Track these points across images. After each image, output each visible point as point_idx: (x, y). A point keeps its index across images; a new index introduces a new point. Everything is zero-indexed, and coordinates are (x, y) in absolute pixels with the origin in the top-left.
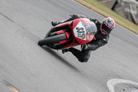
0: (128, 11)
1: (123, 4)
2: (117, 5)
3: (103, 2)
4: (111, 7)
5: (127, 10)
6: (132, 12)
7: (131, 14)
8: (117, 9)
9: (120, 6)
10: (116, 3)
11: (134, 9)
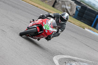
0: (65, 7)
1: (60, 2)
2: (56, 4)
3: (46, 2)
4: (52, 5)
5: (63, 6)
6: (67, 7)
7: (66, 9)
8: (56, 6)
9: (59, 4)
10: (56, 2)
11: (68, 6)
